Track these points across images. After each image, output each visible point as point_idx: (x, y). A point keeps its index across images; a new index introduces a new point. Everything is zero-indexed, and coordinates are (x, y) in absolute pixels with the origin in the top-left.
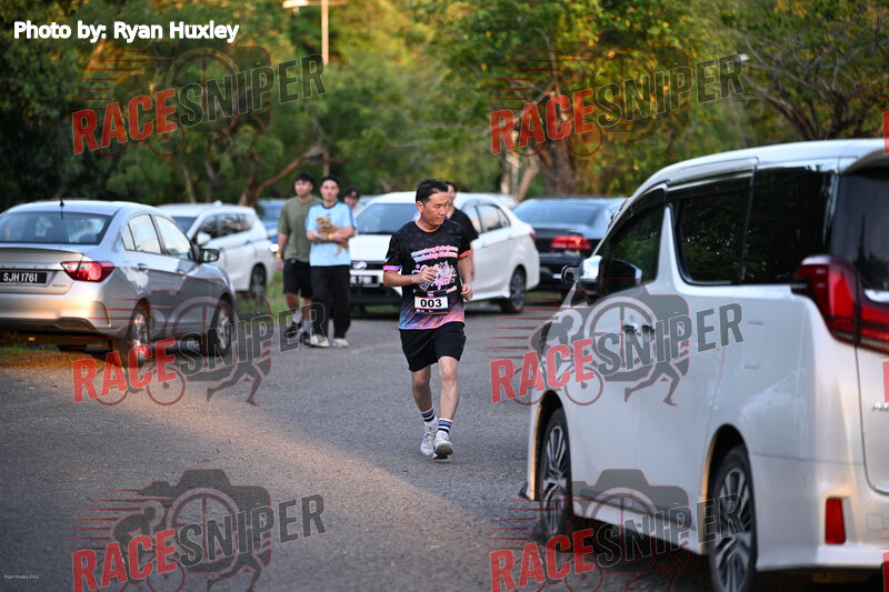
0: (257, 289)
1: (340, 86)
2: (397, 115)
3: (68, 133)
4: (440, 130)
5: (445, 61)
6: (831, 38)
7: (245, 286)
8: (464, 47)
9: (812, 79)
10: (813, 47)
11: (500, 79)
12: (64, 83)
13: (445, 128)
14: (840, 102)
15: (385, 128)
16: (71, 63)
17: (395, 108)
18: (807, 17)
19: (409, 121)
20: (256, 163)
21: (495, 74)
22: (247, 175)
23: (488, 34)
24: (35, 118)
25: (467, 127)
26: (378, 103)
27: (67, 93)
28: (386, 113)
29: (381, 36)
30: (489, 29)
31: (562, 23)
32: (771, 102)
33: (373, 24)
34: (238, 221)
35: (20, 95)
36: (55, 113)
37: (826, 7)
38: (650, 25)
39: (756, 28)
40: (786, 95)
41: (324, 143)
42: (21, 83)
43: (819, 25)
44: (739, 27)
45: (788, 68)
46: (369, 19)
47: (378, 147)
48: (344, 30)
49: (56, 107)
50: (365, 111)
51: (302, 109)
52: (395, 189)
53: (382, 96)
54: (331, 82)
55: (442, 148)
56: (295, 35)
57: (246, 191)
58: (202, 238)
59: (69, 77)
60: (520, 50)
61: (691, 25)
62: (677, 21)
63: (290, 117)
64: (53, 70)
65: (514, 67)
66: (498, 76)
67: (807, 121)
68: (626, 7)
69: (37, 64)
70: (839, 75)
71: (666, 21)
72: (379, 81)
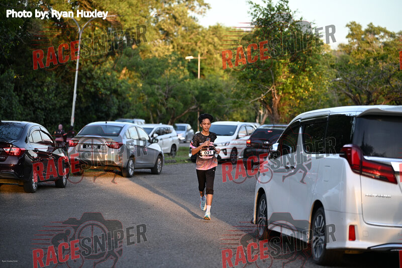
0: (173, 152)
1: (203, 85)
2: (221, 96)
3: (113, 99)
4: (235, 101)
5: (237, 78)
6: (367, 73)
7: (169, 152)
8: (244, 73)
9: (360, 86)
10: (361, 76)
11: (255, 84)
12: (112, 83)
13: (237, 100)
14: (369, 94)
15: (217, 100)
16: (114, 76)
17: (220, 93)
18: (359, 65)
19: (226, 98)
20: (174, 111)
21: (254, 83)
22: (171, 115)
23: (252, 69)
24: (102, 94)
25: (244, 100)
26: (215, 91)
27: (113, 86)
28: (218, 95)
29: (218, 69)
30: (252, 67)
31: (277, 65)
32: (346, 94)
33: (215, 65)
34: (167, 130)
35: (97, 86)
36: (108, 93)
37: (365, 62)
38: (306, 67)
39: (342, 69)
40: (351, 92)
41: (197, 104)
42: (97, 82)
43: (363, 68)
44: (336, 68)
45: (352, 82)
46: (214, 63)
47: (214, 106)
48: (206, 67)
49: (109, 91)
50: (211, 94)
51: (190, 93)
52: (220, 120)
53: (216, 89)
54: (199, 84)
55: (235, 107)
56: (189, 68)
57: (170, 120)
58: (155, 135)
59: (113, 81)
60: (262, 74)
61: (320, 67)
62: (315, 66)
63: (185, 96)
64: (108, 78)
65: (260, 80)
66: (255, 83)
67: (358, 100)
68: (298, 61)
69: (103, 76)
70: (369, 85)
71: (311, 66)
72: (215, 84)
